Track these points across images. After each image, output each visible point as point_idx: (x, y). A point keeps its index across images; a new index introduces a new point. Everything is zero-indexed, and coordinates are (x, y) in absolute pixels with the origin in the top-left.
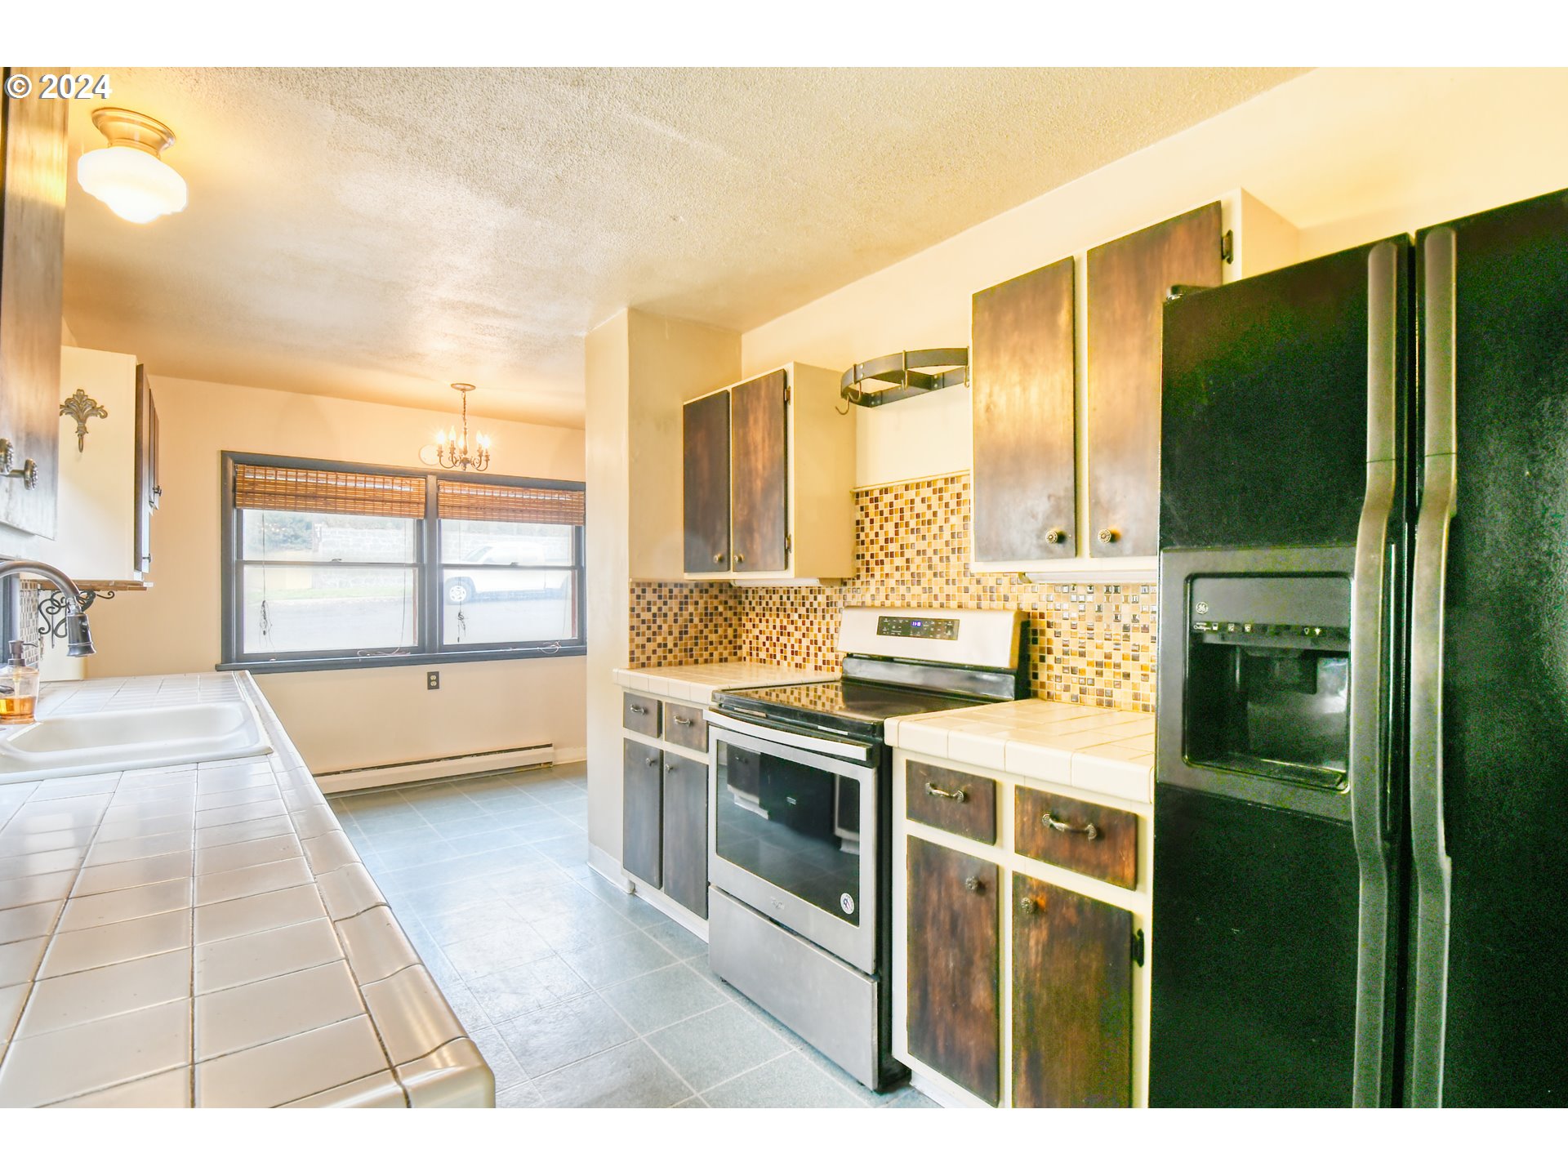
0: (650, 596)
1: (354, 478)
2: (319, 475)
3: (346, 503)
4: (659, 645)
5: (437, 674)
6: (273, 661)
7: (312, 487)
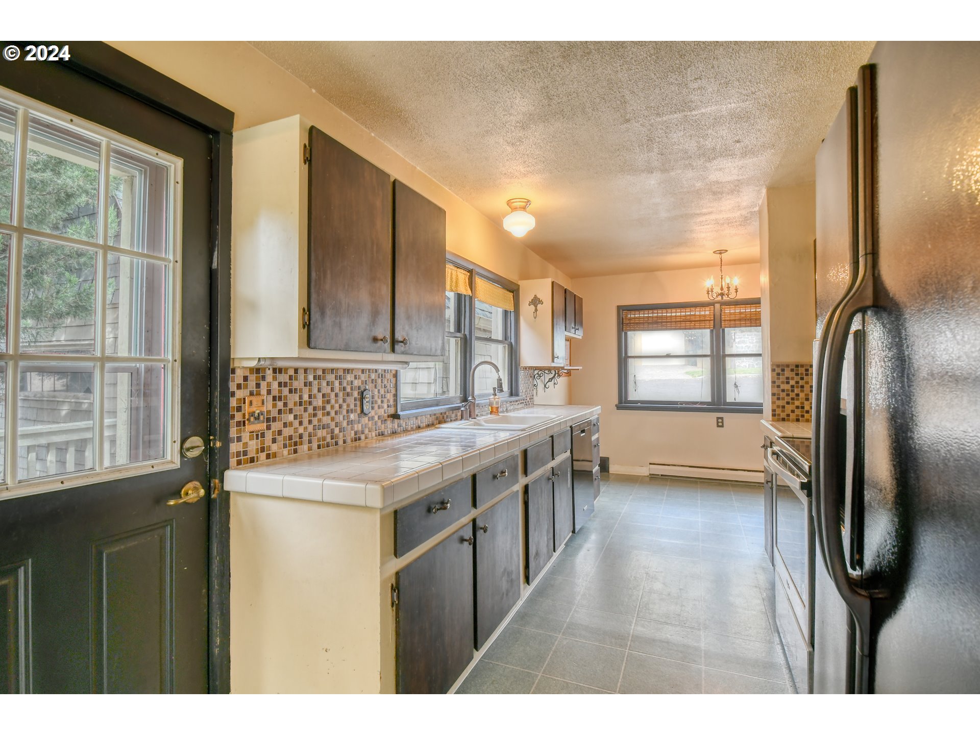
0: (788, 373)
1: (675, 311)
2: (659, 312)
3: (671, 324)
4: (797, 407)
5: (722, 418)
6: (639, 404)
7: (655, 318)
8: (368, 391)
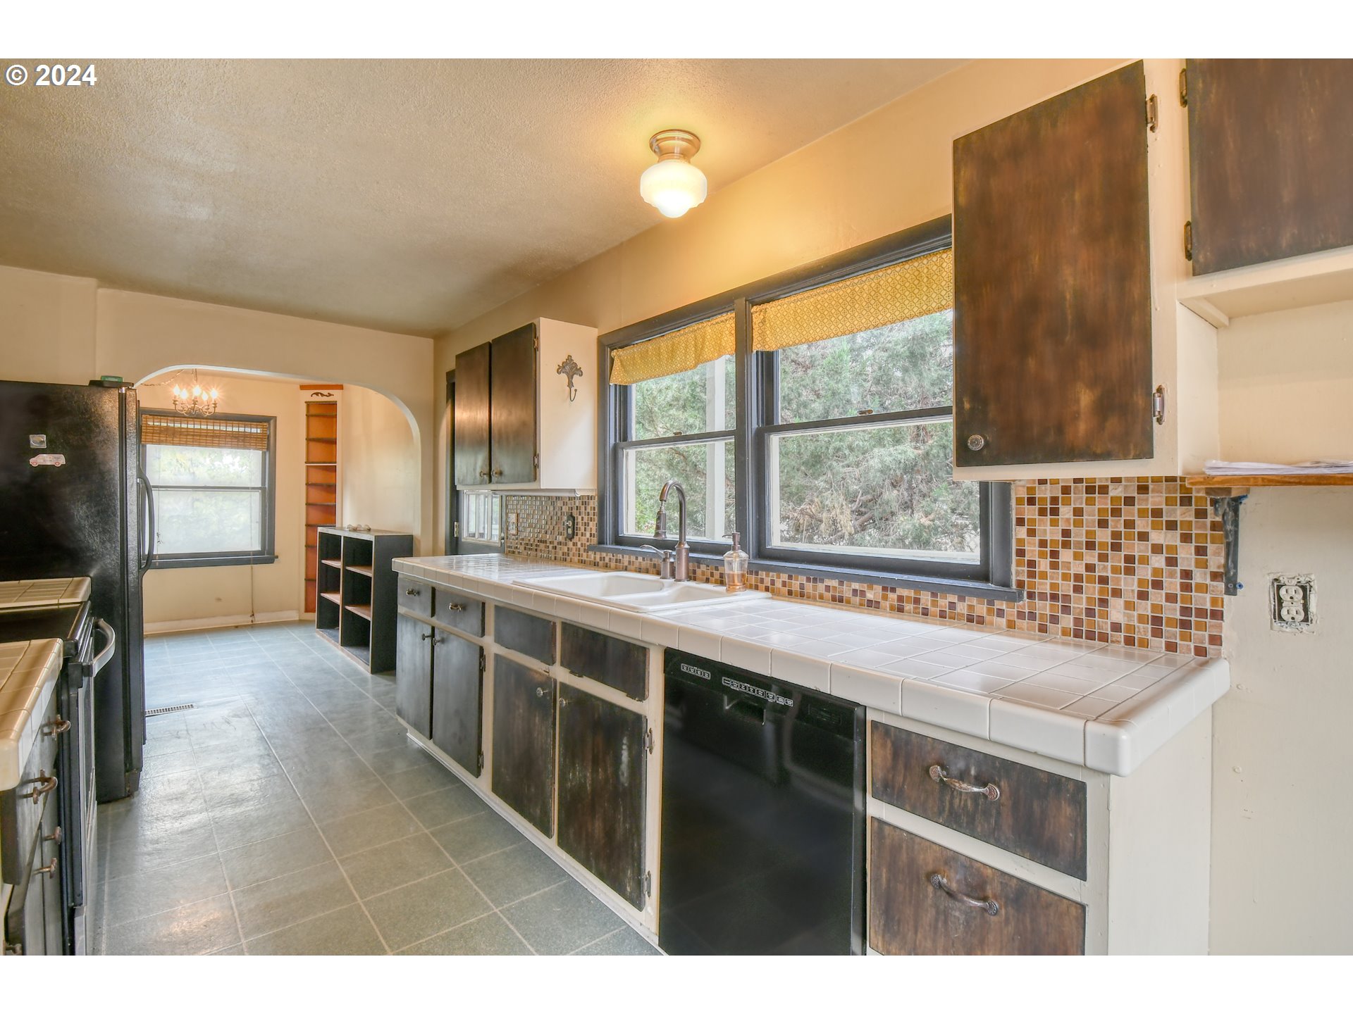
8: (572, 517)
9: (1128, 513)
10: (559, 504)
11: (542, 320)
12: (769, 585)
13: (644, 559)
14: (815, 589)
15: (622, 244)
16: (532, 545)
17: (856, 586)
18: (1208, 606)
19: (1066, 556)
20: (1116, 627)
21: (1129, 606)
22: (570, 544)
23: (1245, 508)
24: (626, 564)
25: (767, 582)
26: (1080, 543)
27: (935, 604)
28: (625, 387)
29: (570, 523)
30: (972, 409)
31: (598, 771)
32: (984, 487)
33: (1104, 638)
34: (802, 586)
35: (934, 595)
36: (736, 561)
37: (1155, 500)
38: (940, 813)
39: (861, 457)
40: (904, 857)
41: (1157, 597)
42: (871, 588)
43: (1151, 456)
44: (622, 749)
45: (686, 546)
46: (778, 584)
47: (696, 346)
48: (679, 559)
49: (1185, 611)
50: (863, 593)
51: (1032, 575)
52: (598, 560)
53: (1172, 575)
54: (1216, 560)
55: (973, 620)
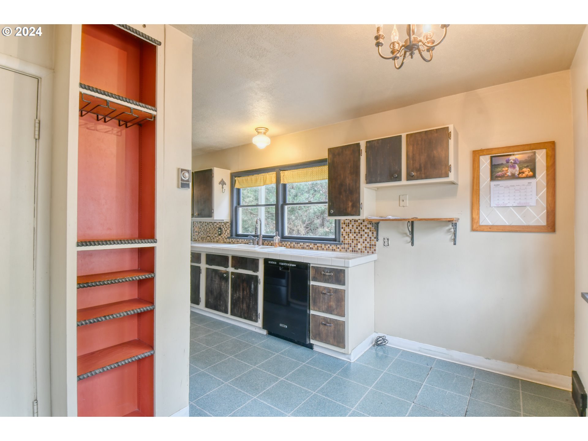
8: (220, 228)
9: (361, 226)
10: (215, 224)
11: (215, 168)
12: (285, 245)
13: (247, 240)
14: (297, 245)
15: (239, 146)
16: (204, 238)
17: (307, 244)
18: (374, 244)
19: (351, 235)
20: (359, 249)
21: (361, 245)
22: (220, 237)
23: (380, 225)
24: (241, 242)
25: (285, 244)
26: (353, 232)
27: (325, 247)
28: (239, 189)
29: (220, 230)
30: (331, 204)
31: (244, 292)
32: (336, 220)
33: (357, 251)
34: (294, 245)
35: (325, 245)
36: (277, 239)
37: (365, 223)
38: (323, 280)
39: (307, 209)
40: (317, 290)
41: (366, 242)
42: (311, 244)
43: (360, 215)
44: (252, 285)
45: (262, 236)
46: (288, 245)
47: (264, 179)
48: (260, 239)
49: (370, 245)
50: (309, 246)
51: (344, 239)
52: (230, 241)
53: (368, 238)
54: (375, 235)
55: (333, 250)
